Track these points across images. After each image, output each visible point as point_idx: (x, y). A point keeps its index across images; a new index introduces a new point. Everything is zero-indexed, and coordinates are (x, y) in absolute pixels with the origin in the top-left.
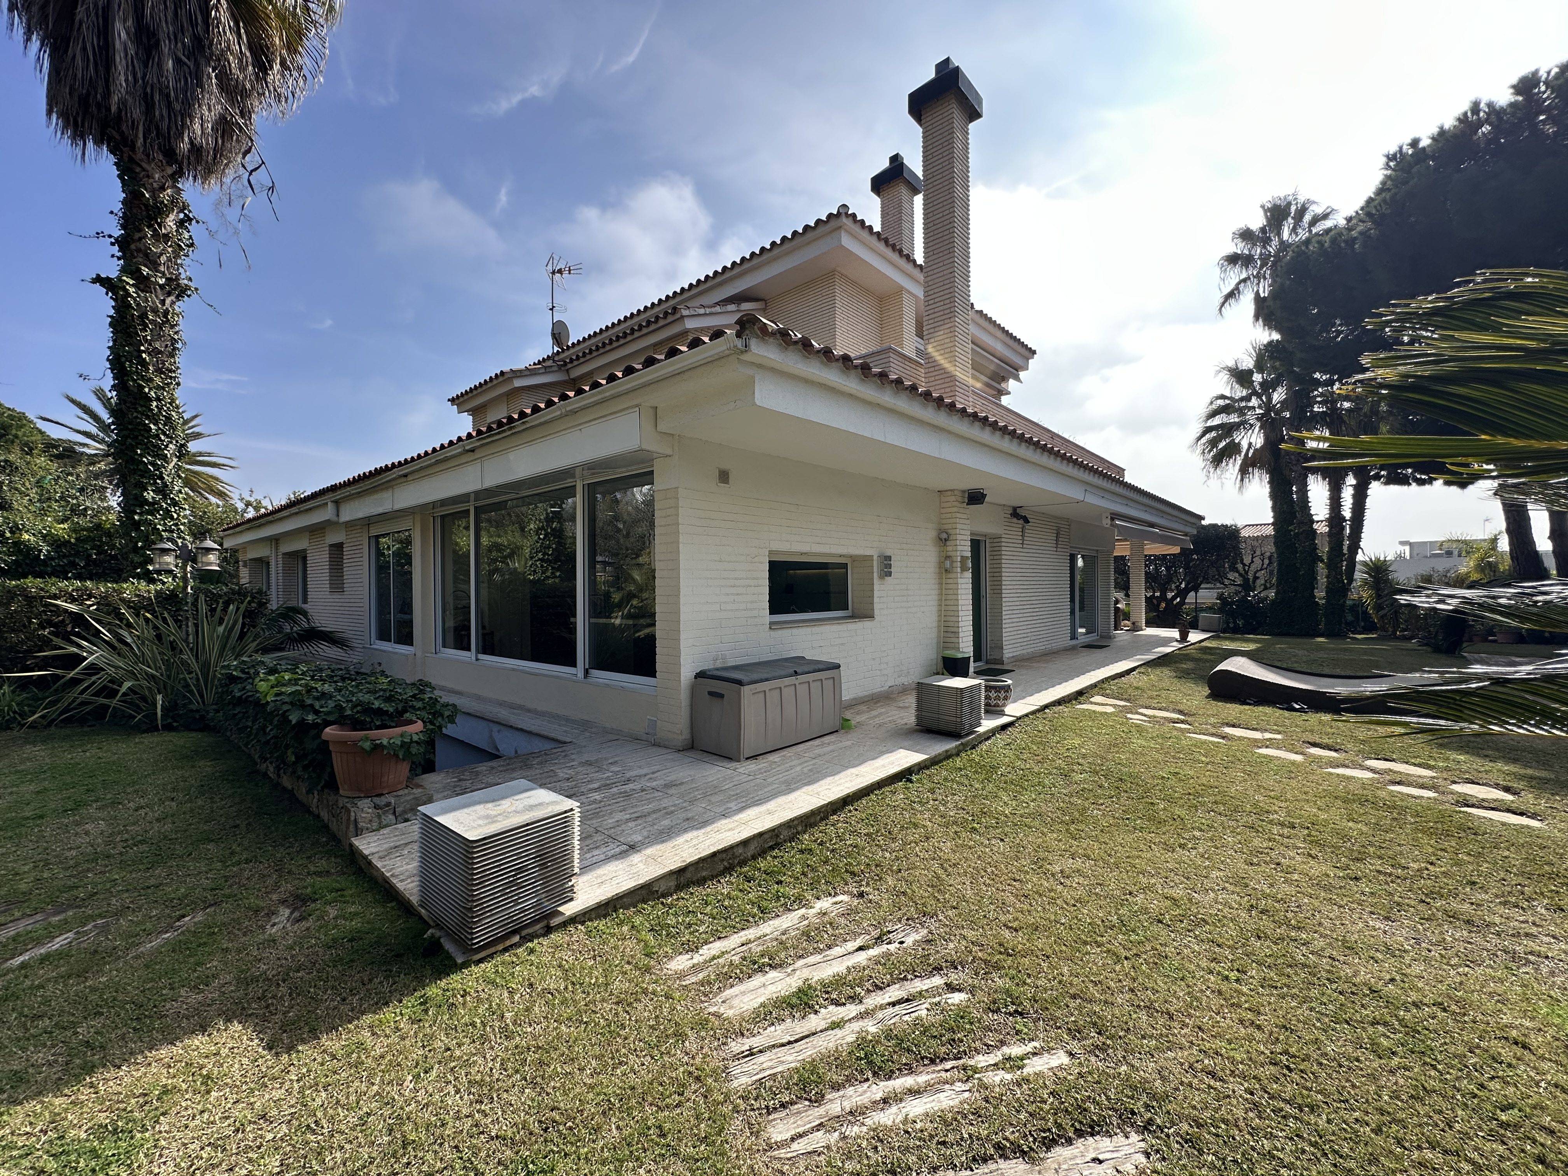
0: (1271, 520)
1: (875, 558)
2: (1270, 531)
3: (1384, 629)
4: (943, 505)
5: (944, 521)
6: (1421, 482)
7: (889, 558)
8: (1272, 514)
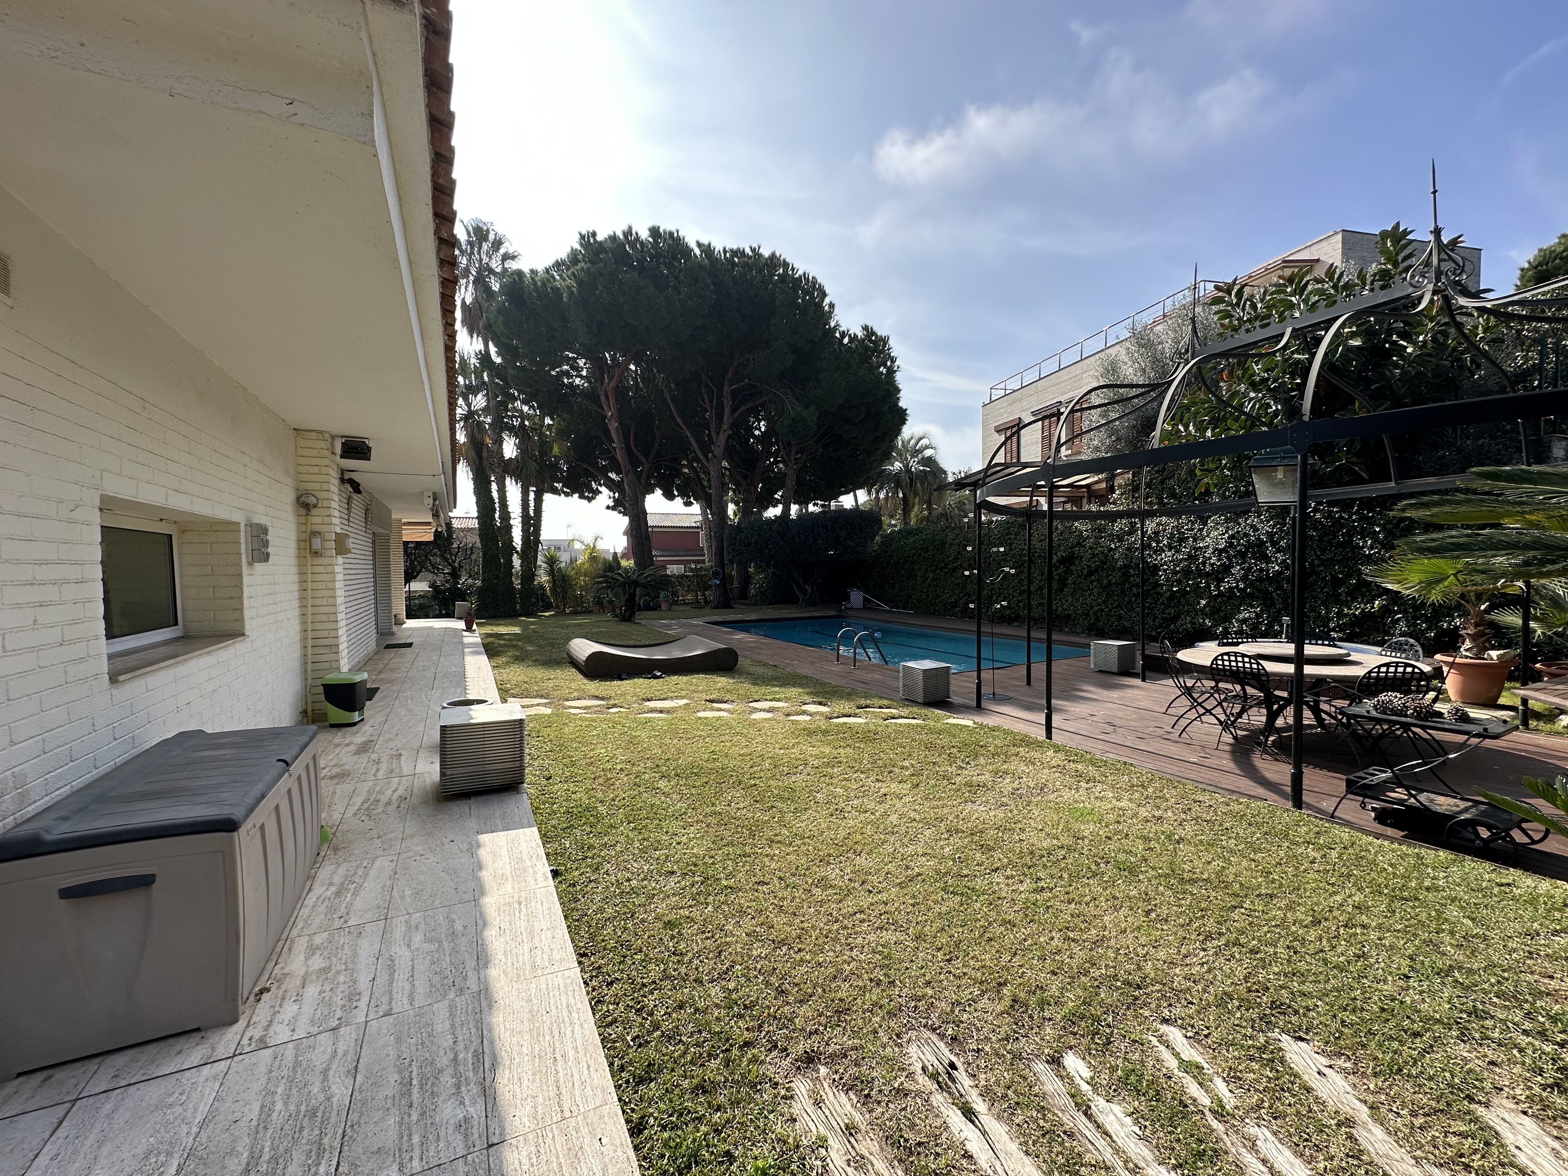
0: (476, 515)
1: (242, 527)
2: (475, 524)
3: (557, 607)
4: (301, 452)
5: (305, 477)
6: (567, 495)
7: (265, 530)
8: (475, 509)
